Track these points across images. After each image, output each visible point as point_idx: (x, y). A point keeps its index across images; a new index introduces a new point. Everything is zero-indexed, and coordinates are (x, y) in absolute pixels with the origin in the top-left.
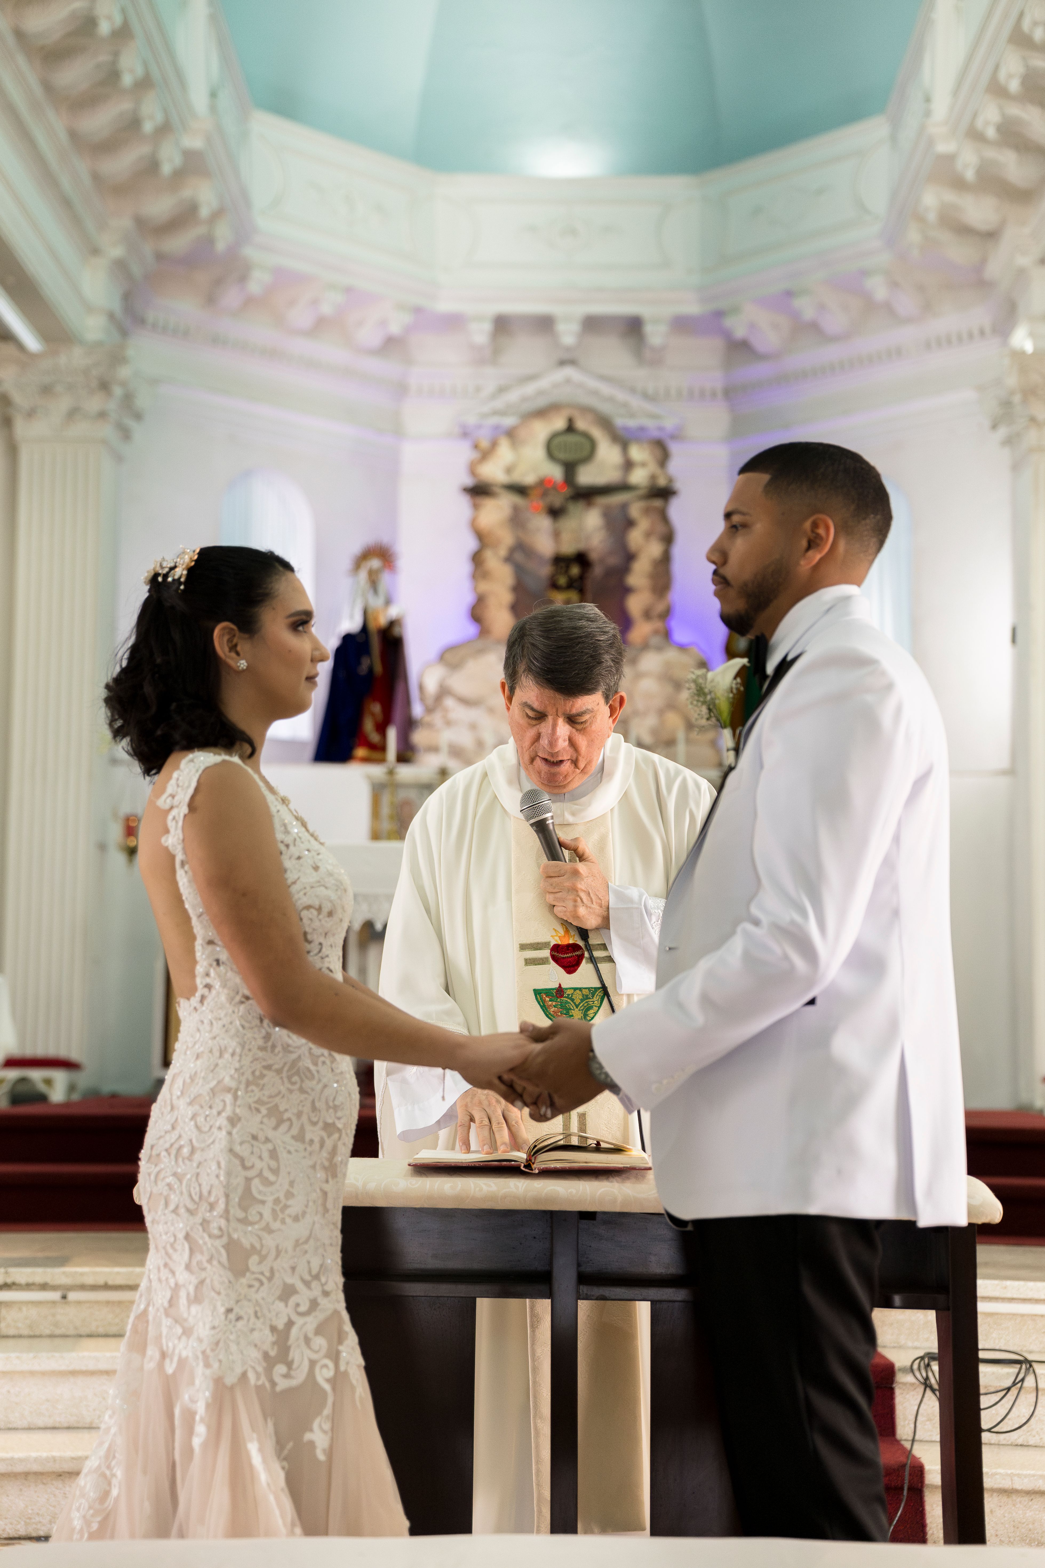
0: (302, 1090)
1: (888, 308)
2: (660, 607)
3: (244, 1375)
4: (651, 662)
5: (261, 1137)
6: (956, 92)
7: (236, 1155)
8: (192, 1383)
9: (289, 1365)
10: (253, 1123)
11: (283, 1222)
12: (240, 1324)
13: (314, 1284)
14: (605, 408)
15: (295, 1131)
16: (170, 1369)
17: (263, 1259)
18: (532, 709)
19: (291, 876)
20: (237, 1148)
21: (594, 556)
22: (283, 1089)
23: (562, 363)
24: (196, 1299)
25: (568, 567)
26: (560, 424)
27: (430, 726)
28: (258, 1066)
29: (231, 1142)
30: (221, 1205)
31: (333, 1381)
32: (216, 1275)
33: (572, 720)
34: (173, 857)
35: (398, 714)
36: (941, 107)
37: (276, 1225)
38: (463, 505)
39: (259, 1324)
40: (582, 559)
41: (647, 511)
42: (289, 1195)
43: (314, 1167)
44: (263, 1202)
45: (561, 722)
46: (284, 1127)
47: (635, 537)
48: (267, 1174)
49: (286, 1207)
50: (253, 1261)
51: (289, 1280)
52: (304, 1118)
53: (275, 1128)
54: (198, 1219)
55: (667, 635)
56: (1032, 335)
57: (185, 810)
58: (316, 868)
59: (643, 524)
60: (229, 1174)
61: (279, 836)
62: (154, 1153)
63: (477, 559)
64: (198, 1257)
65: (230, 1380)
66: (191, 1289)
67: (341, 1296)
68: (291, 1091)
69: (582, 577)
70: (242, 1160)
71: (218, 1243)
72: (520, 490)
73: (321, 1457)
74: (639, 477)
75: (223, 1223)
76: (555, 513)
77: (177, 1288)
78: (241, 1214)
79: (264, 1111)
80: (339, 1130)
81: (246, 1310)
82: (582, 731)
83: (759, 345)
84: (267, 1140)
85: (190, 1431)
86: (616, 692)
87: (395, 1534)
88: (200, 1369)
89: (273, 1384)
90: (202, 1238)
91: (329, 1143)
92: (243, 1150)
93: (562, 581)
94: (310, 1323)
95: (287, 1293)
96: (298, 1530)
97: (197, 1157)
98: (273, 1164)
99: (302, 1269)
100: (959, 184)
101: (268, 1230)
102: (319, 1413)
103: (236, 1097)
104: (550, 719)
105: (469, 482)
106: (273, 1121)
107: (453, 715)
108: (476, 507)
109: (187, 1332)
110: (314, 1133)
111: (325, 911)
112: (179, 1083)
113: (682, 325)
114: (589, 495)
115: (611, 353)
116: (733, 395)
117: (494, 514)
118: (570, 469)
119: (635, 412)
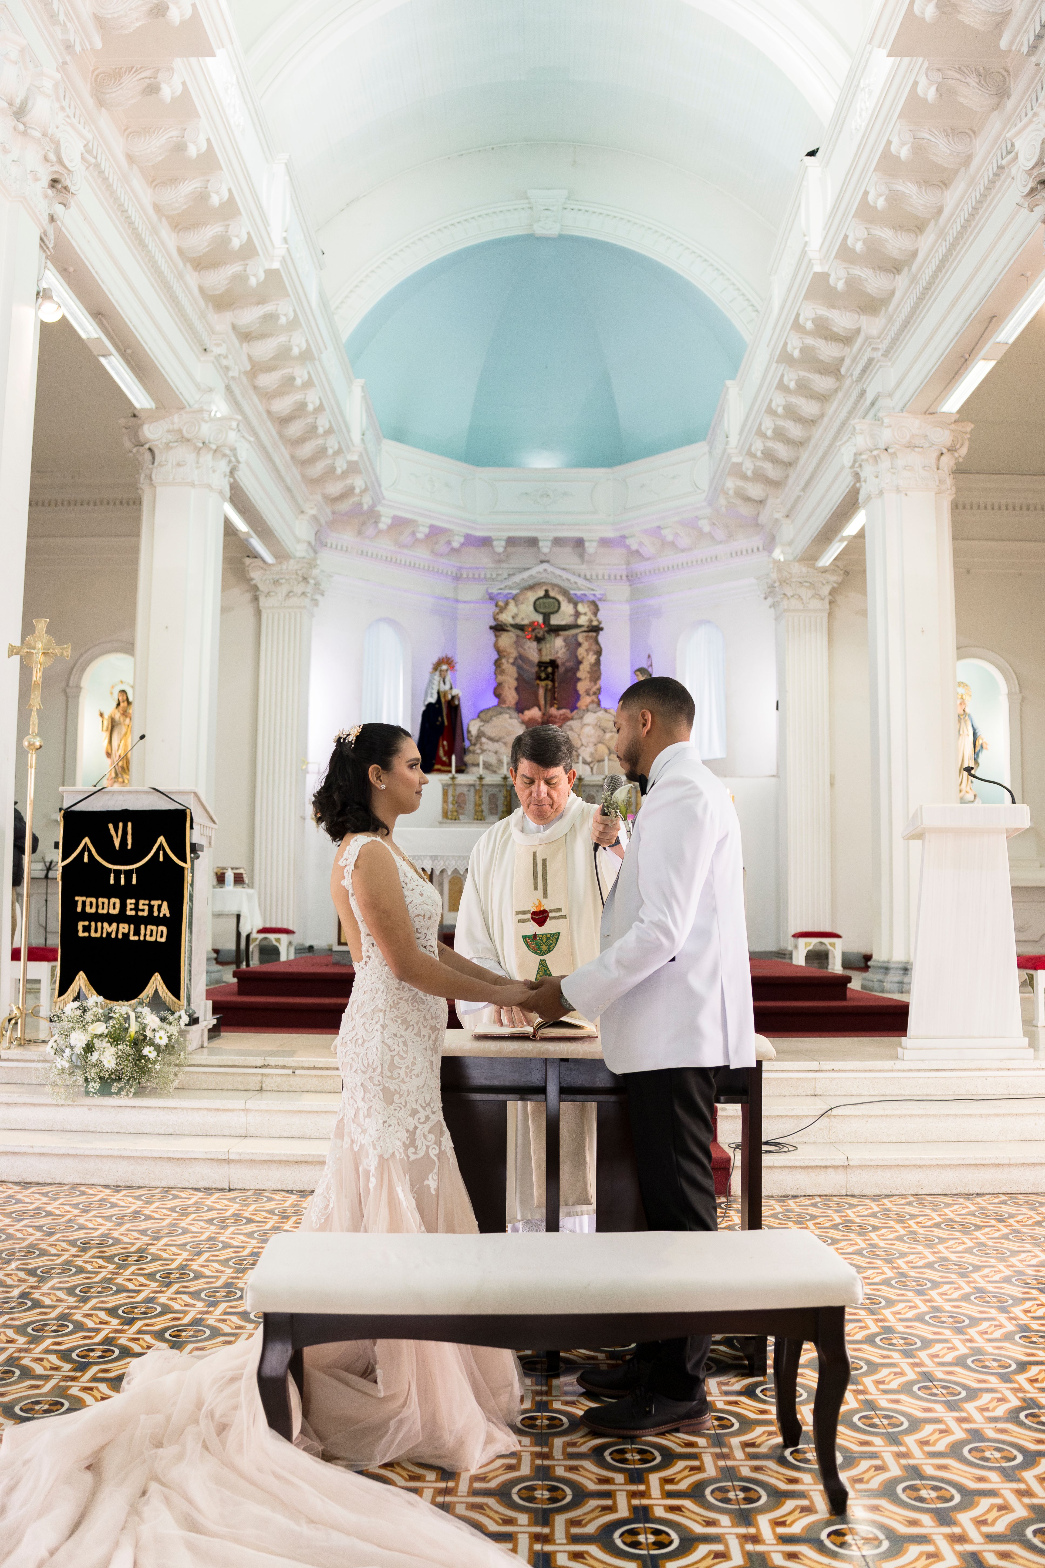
0: (419, 1010)
1: (710, 535)
2: (594, 689)
3: (394, 1153)
4: (590, 718)
5: (398, 1035)
6: (741, 434)
7: (386, 1044)
8: (368, 1157)
9: (416, 1148)
10: (393, 1028)
11: (411, 1078)
12: (390, 1128)
13: (428, 1108)
14: (564, 584)
15: (415, 1031)
16: (356, 1149)
17: (401, 1096)
18: (527, 778)
19: (408, 900)
20: (386, 1041)
21: (559, 662)
22: (409, 1011)
23: (542, 562)
24: (368, 1115)
25: (546, 668)
26: (541, 593)
27: (474, 752)
28: (395, 998)
29: (383, 1037)
30: (379, 1070)
31: (438, 1156)
32: (378, 1104)
33: (548, 782)
34: (348, 891)
35: (457, 747)
36: (734, 440)
37: (407, 1080)
38: (490, 635)
39: (400, 1128)
40: (553, 663)
41: (587, 638)
42: (414, 1064)
43: (425, 1049)
44: (400, 1068)
45: (542, 783)
46: (410, 1029)
47: (581, 652)
48: (401, 1053)
49: (412, 1070)
50: (396, 1097)
51: (415, 1107)
52: (420, 1024)
53: (406, 1030)
54: (367, 1076)
55: (599, 703)
56: (783, 552)
57: (353, 867)
58: (422, 895)
59: (586, 645)
60: (382, 1054)
61: (402, 879)
62: (344, 1041)
63: (497, 663)
64: (368, 1095)
65: (386, 1156)
66: (365, 1111)
67: (442, 1113)
68: (413, 1011)
69: (553, 673)
70: (389, 1047)
71: (378, 1088)
72: (521, 628)
73: (433, 1192)
74: (583, 620)
75: (380, 1078)
76: (539, 640)
77: (358, 1109)
78: (389, 1074)
79: (400, 1022)
80: (438, 1029)
81: (394, 1121)
82: (554, 788)
83: (644, 551)
84: (402, 1036)
85: (368, 1180)
86: (571, 769)
87: (471, 1232)
88: (371, 1151)
89: (408, 1157)
90: (370, 1086)
91: (433, 1037)
92: (390, 1042)
93: (543, 675)
94: (426, 1127)
95: (414, 1112)
96: (423, 1228)
97: (366, 1045)
98: (405, 1048)
99: (421, 1101)
100: (744, 477)
101: (403, 1081)
102: (432, 1171)
103: (385, 1015)
104: (536, 782)
105: (493, 624)
106: (404, 1027)
107: (485, 747)
108: (496, 636)
109: (364, 1131)
110: (425, 1032)
111: (427, 917)
112: (355, 1005)
113: (605, 542)
114: (556, 630)
115: (567, 557)
116: (631, 578)
117: (507, 640)
118: (546, 617)
119: (580, 587)
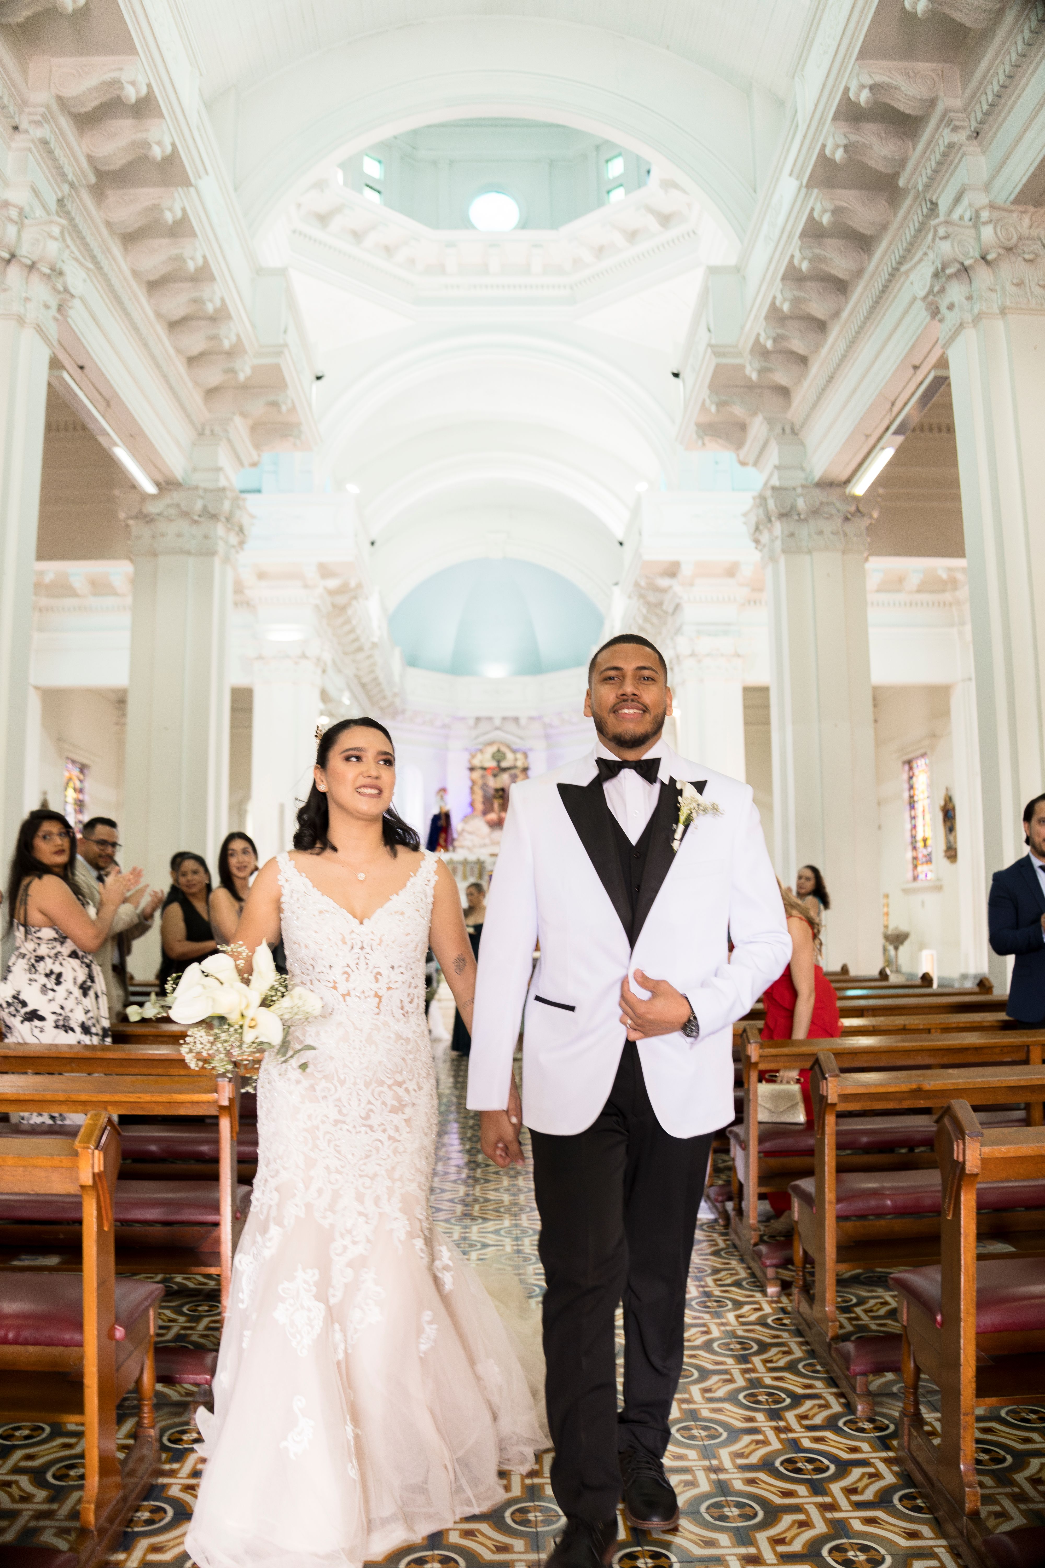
14: (509, 743)
21: (506, 788)
23: (496, 730)
25: (499, 792)
26: (496, 748)
35: (450, 837)
40: (503, 789)
63: (472, 789)
69: (501, 794)
72: (484, 769)
74: (519, 763)
76: (495, 776)
93: (498, 796)
105: (469, 766)
108: (471, 773)
113: (531, 719)
114: (504, 770)
115: (511, 727)
116: (547, 737)
117: (476, 775)
118: (499, 762)
119: (517, 743)
